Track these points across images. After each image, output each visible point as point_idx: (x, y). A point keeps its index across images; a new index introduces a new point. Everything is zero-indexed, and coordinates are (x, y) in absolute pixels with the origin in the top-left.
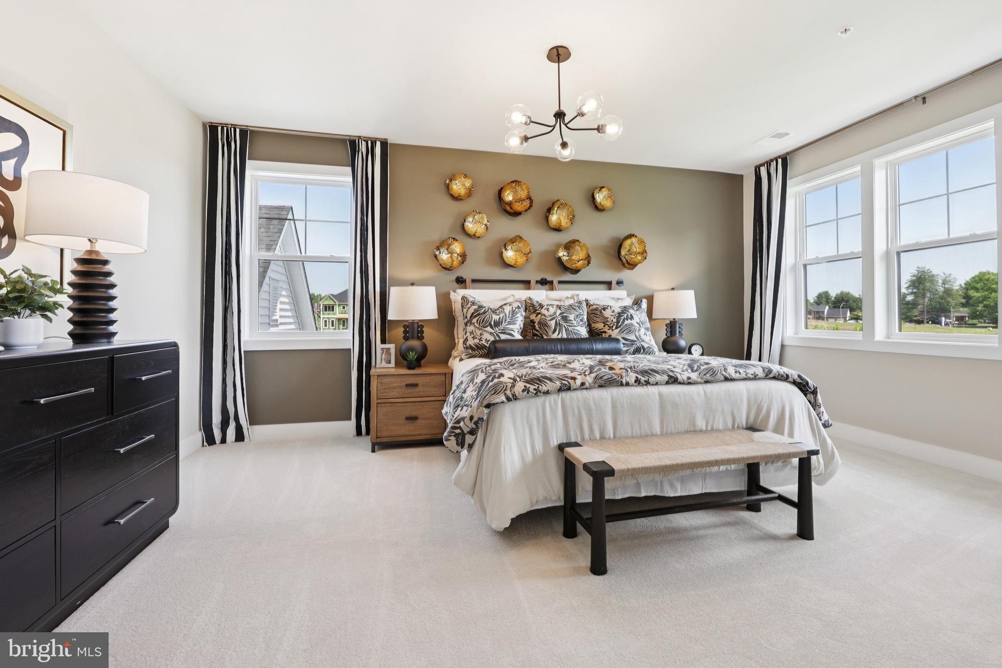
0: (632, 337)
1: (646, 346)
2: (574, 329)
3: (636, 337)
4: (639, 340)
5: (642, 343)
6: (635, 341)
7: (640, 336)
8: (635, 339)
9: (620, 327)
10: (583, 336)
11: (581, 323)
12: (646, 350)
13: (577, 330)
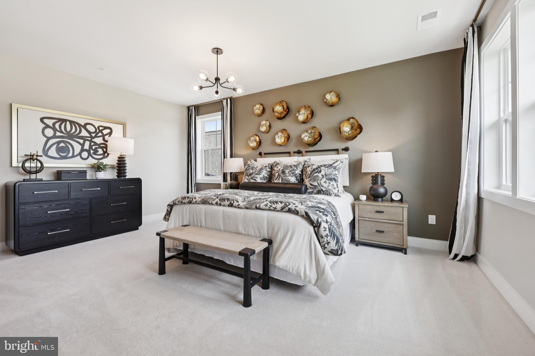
0: (316, 184)
1: (324, 189)
2: (286, 178)
3: (318, 183)
4: (319, 186)
5: (322, 188)
6: (317, 186)
7: (320, 183)
8: (317, 185)
9: (310, 177)
10: (291, 182)
11: (292, 175)
12: (325, 192)
13: (287, 178)
